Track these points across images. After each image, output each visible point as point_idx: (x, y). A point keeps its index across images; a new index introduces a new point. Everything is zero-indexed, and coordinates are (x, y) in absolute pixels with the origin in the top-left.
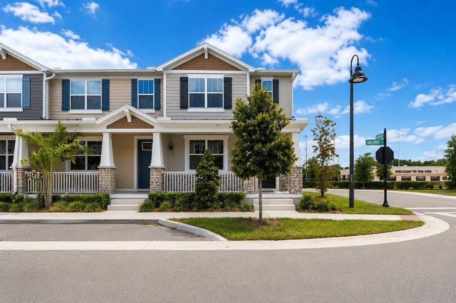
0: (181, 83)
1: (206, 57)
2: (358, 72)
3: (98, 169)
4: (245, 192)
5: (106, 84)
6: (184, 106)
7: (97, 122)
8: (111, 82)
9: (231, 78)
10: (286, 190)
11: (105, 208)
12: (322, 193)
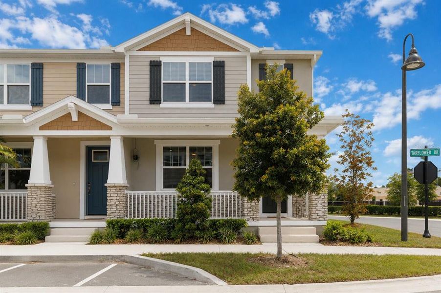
0: (150, 69)
1: (188, 33)
2: (412, 56)
3: (26, 188)
4: (246, 218)
5: (38, 69)
6: (155, 99)
7: (24, 121)
8: (45, 67)
9: (224, 62)
10: (303, 216)
11: (42, 239)
12: (353, 220)
